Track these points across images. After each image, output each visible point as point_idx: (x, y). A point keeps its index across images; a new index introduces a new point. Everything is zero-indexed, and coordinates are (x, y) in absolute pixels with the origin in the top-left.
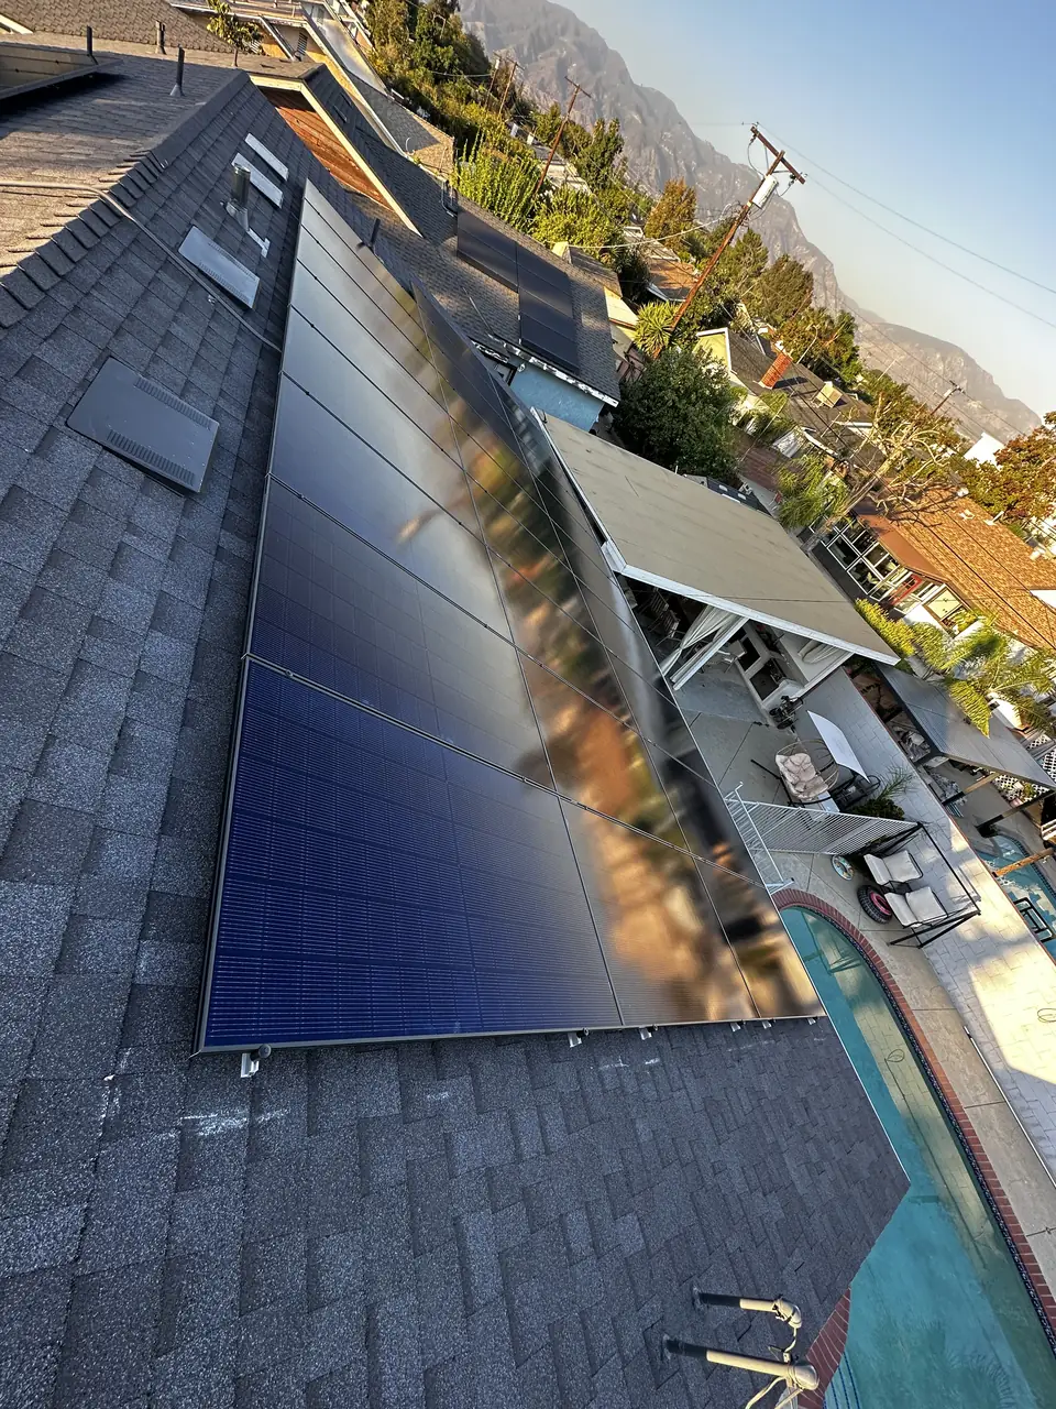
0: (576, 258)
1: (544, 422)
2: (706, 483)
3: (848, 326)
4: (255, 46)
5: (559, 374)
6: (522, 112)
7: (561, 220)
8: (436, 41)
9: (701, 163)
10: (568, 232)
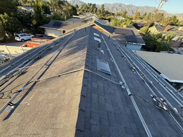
0: (127, 27)
1: (135, 52)
2: (167, 52)
3: (175, 17)
4: (87, 22)
5: (134, 43)
6: (113, 14)
7: (124, 23)
8: (103, 13)
9: (138, 9)
10: (125, 24)
